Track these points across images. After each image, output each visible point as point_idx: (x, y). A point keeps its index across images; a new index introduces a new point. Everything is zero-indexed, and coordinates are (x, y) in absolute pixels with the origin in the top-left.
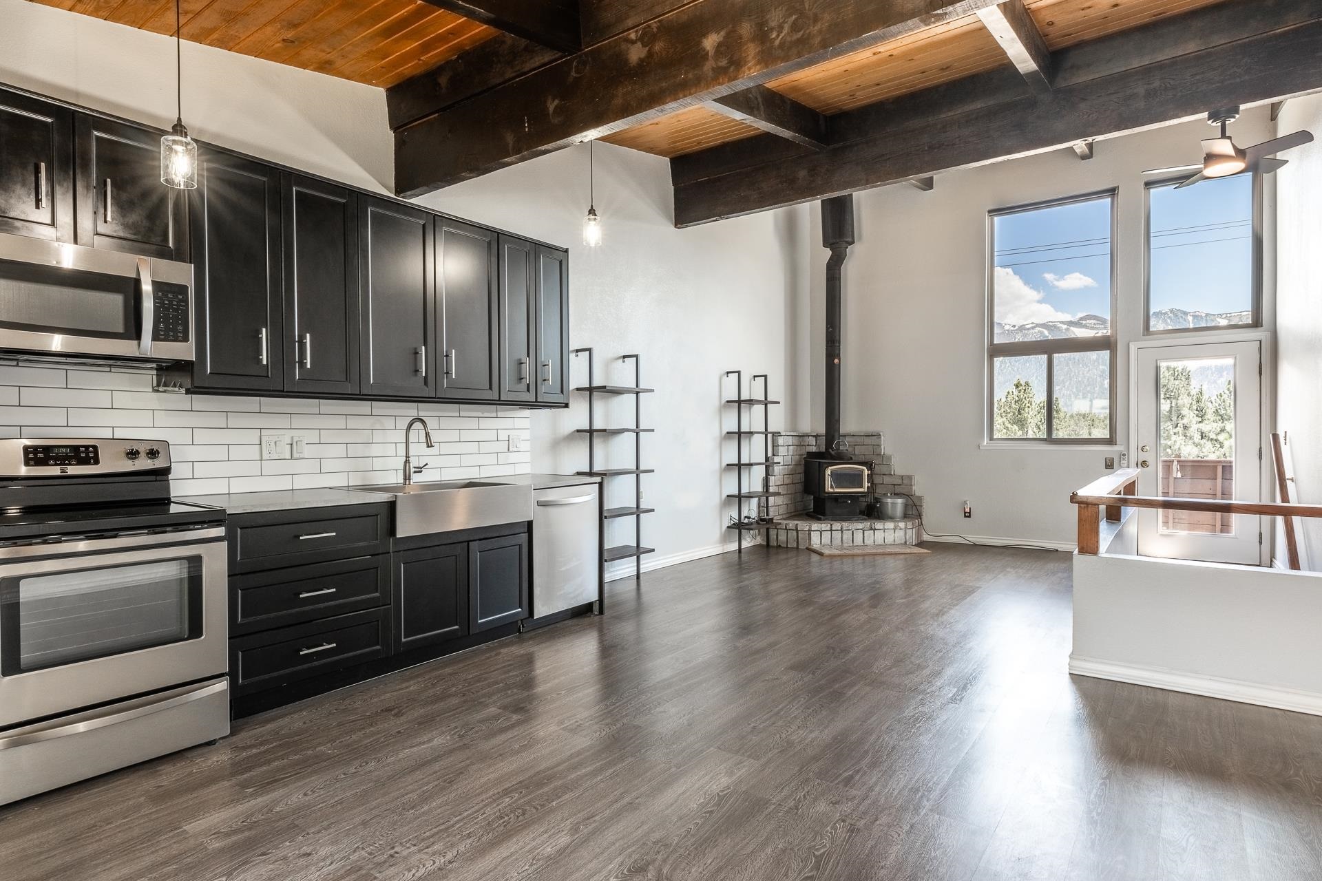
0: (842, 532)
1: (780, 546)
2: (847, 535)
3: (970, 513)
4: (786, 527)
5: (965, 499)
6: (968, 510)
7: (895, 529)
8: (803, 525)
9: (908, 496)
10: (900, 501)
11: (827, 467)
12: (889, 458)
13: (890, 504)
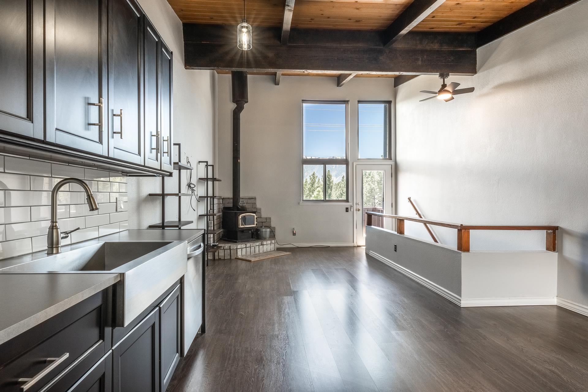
0: (250, 248)
1: (220, 258)
2: (253, 249)
3: (295, 233)
4: (224, 248)
5: (294, 227)
6: (295, 232)
7: (271, 244)
8: (233, 246)
9: (269, 227)
10: (268, 230)
11: (239, 215)
12: (260, 209)
13: (264, 232)
